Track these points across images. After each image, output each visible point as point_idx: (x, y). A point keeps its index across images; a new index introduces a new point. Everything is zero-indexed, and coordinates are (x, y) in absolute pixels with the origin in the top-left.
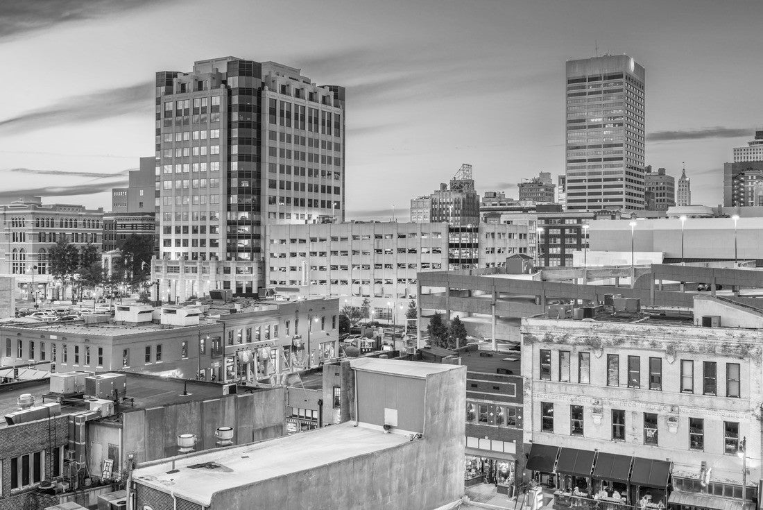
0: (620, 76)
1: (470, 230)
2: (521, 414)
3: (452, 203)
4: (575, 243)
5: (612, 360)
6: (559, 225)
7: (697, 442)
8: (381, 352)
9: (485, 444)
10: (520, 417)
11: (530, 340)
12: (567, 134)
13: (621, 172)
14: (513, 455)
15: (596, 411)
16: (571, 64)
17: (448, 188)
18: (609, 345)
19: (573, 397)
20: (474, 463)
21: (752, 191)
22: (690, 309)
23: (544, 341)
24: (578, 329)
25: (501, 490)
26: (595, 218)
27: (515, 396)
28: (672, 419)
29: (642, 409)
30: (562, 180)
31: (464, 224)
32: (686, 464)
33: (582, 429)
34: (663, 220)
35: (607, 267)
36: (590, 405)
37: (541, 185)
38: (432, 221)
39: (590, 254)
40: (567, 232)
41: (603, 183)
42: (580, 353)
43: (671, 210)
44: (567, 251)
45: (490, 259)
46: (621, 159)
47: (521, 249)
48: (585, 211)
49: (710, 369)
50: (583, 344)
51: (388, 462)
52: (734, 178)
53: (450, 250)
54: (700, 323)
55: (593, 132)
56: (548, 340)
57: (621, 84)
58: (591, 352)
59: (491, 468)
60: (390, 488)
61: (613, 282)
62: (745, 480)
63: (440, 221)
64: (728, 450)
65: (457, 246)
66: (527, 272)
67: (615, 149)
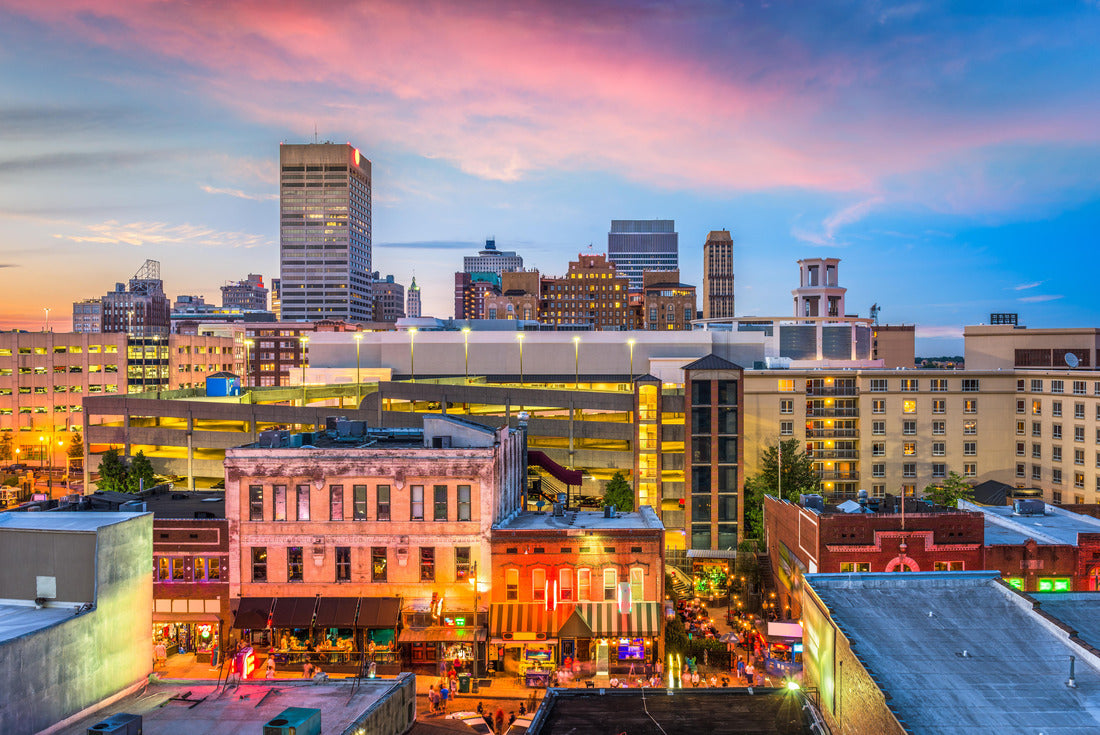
0: (344, 169)
1: (157, 343)
2: (227, 564)
3: (132, 308)
4: (292, 358)
5: (336, 491)
6: (273, 337)
7: (428, 572)
8: (31, 503)
9: (180, 606)
10: (225, 568)
11: (236, 474)
12: (282, 231)
13: (345, 278)
14: (216, 614)
15: (317, 551)
16: (285, 149)
17: (127, 289)
18: (331, 474)
19: (290, 538)
20: (166, 630)
21: (483, 304)
22: (420, 430)
23: (254, 474)
24: (293, 459)
25: (201, 659)
26: (315, 329)
27: (218, 543)
28: (402, 551)
29: (369, 542)
30: (276, 282)
31: (149, 336)
32: (418, 597)
33: (301, 574)
34: (391, 333)
35: (329, 385)
36: (311, 545)
37: (249, 289)
38: (104, 331)
39: (310, 371)
40: (282, 345)
41: (324, 290)
42: (298, 486)
43: (400, 322)
44: (283, 368)
45: (185, 378)
46: (345, 263)
47: (224, 366)
48: (304, 321)
49: (440, 493)
50: (301, 475)
51: (42, 646)
52: (464, 289)
53: (130, 367)
54: (431, 444)
55: (312, 230)
56: (259, 473)
57: (345, 177)
58: (311, 484)
59: (188, 635)
60: (47, 680)
61: (336, 402)
62: (476, 606)
63: (116, 331)
64: (459, 577)
65: (139, 362)
66: (233, 394)
67: (339, 251)
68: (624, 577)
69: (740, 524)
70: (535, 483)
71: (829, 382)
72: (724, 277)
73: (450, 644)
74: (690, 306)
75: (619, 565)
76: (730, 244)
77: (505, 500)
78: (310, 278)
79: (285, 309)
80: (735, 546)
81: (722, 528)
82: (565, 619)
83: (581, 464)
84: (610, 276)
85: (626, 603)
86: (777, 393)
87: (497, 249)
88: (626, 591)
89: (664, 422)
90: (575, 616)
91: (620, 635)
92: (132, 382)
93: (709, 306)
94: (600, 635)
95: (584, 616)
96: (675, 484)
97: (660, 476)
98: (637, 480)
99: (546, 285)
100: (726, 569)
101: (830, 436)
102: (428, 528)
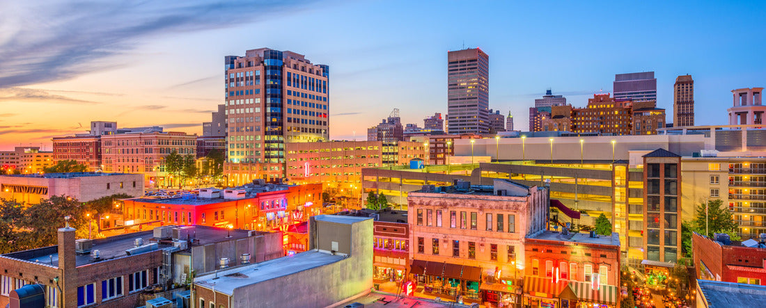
0: (476, 60)
1: (393, 145)
2: (408, 243)
3: (388, 130)
5: (453, 214)
6: (442, 142)
7: (494, 257)
9: (390, 260)
10: (408, 245)
11: (412, 203)
12: (448, 92)
13: (476, 113)
14: (404, 266)
15: (445, 241)
16: (450, 54)
17: (387, 122)
18: (451, 205)
19: (434, 234)
20: (385, 270)
21: (541, 123)
23: (419, 204)
24: (436, 199)
25: (398, 285)
26: (460, 138)
27: (405, 234)
28: (482, 245)
29: (467, 239)
31: (391, 142)
32: (489, 268)
36: (442, 238)
37: (436, 120)
40: (446, 145)
41: (467, 119)
42: (437, 211)
45: (404, 161)
46: (476, 106)
48: (457, 134)
49: (500, 217)
50: (438, 205)
52: (534, 116)
53: (383, 156)
54: (496, 193)
56: (421, 204)
57: (476, 64)
58: (442, 209)
62: (516, 276)
63: (379, 140)
64: (509, 261)
65: (387, 154)
66: (421, 168)
67: (473, 100)
68: (596, 270)
69: (679, 248)
70: (554, 216)
71: (746, 165)
72: (687, 103)
73: (505, 293)
74: (662, 120)
75: (593, 263)
76: (691, 83)
77: (534, 224)
78: (460, 114)
79: (450, 129)
80: (676, 261)
81: (667, 250)
82: (562, 288)
83: (582, 208)
84: (612, 106)
85: (595, 284)
86: (708, 171)
87: (553, 95)
88: (596, 278)
89: (630, 187)
90: (568, 288)
91: (593, 301)
92: (384, 162)
93: (677, 120)
94: (582, 300)
95: (573, 288)
96: (637, 222)
97: (627, 217)
98: (614, 218)
99: (575, 113)
100: (666, 273)
101: (746, 199)
102: (494, 235)
